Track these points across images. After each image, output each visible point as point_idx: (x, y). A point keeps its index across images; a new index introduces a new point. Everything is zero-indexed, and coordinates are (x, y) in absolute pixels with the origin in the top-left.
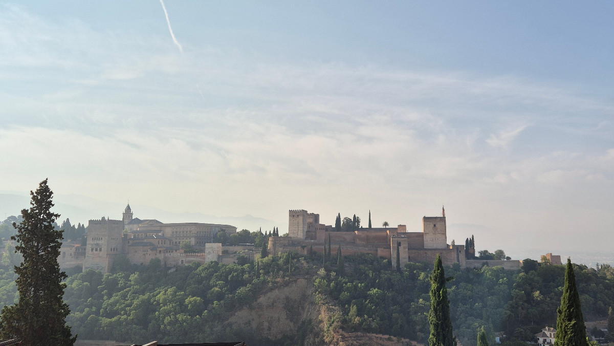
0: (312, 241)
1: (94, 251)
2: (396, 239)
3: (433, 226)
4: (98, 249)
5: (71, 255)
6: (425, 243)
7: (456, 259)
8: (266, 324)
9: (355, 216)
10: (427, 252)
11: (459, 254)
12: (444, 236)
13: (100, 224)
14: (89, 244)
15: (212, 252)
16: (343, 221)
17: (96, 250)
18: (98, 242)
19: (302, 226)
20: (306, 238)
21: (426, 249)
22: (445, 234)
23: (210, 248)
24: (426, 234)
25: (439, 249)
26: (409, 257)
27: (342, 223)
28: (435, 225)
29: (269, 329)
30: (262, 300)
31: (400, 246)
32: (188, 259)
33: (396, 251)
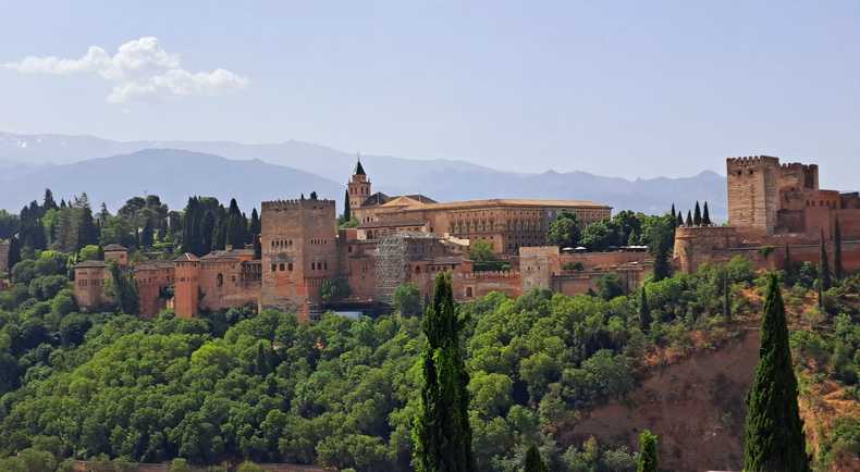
0: (793, 235)
1: (278, 268)
4: (286, 265)
5: (234, 280)
15: (536, 268)
17: (282, 268)
18: (284, 250)
19: (763, 199)
20: (777, 229)
23: (530, 259)
32: (482, 285)
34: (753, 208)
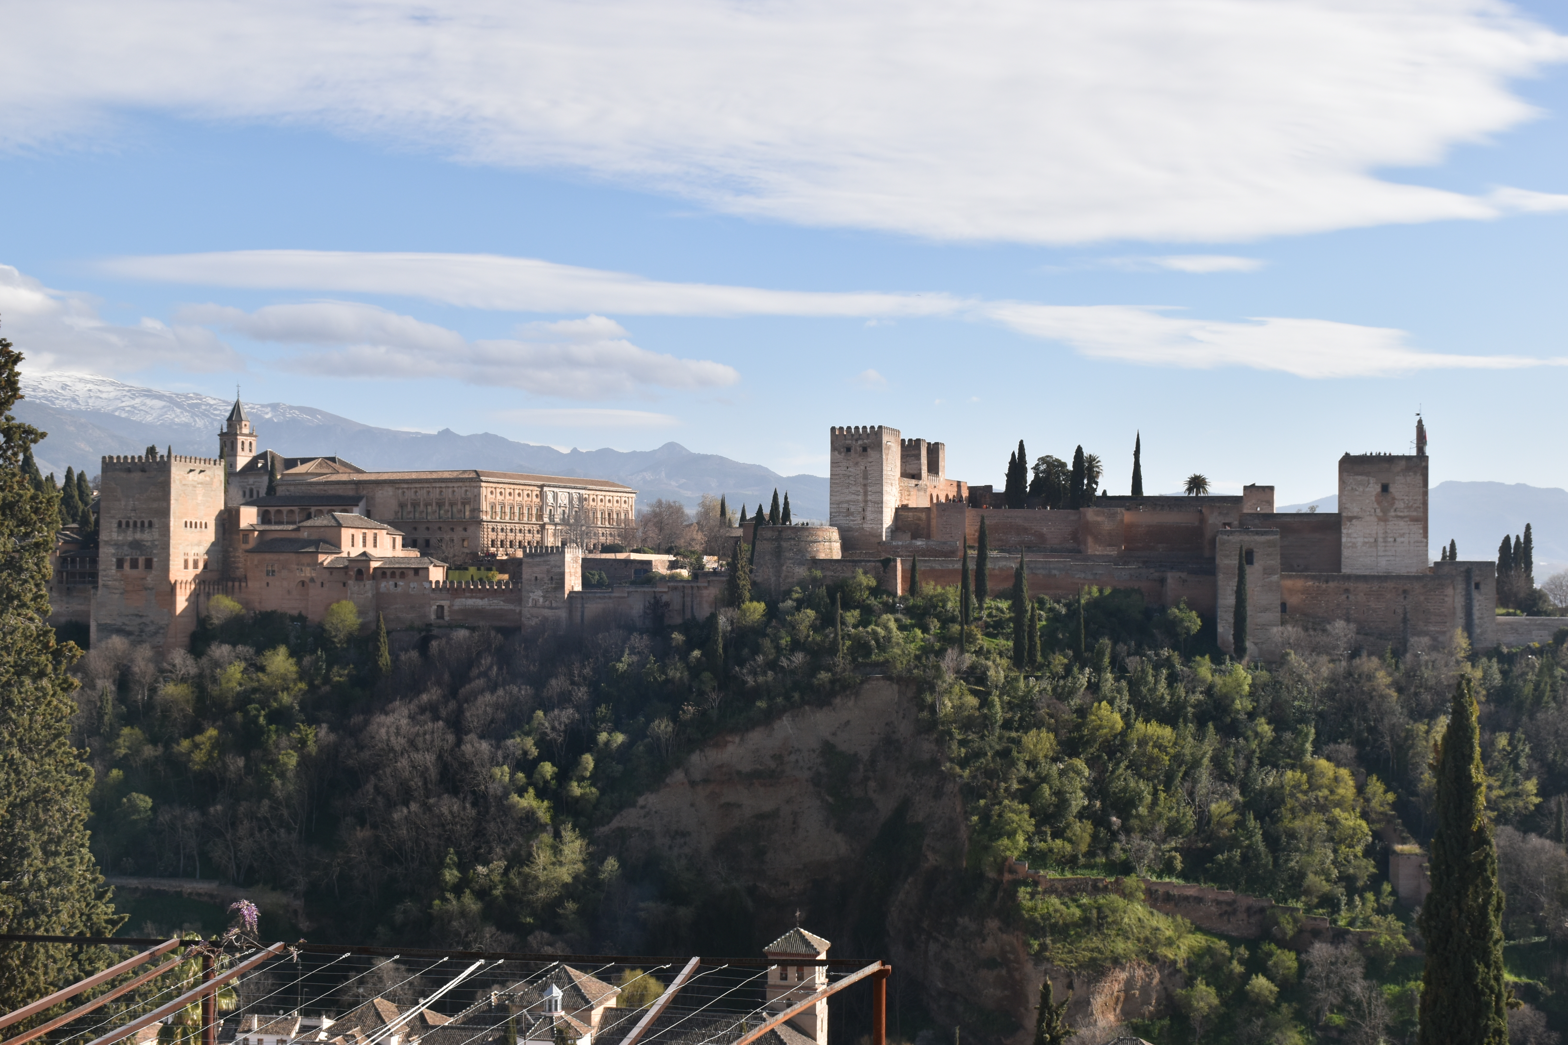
0: (919, 543)
1: (127, 566)
2: (1235, 538)
3: (1378, 488)
4: (141, 561)
6: (1346, 552)
7: (1460, 614)
9: (1079, 450)
10: (1351, 585)
11: (1475, 595)
12: (1417, 528)
13: (143, 470)
14: (107, 543)
15: (547, 578)
16: (1036, 468)
17: (134, 564)
18: (138, 536)
20: (896, 532)
21: (1348, 578)
22: (1421, 519)
23: (538, 565)
24: (1350, 519)
25: (1399, 577)
26: (1284, 606)
27: (1030, 477)
28: (1385, 488)
30: (733, 752)
31: (1250, 562)
32: (461, 602)
33: (1234, 583)
34: (866, 501)
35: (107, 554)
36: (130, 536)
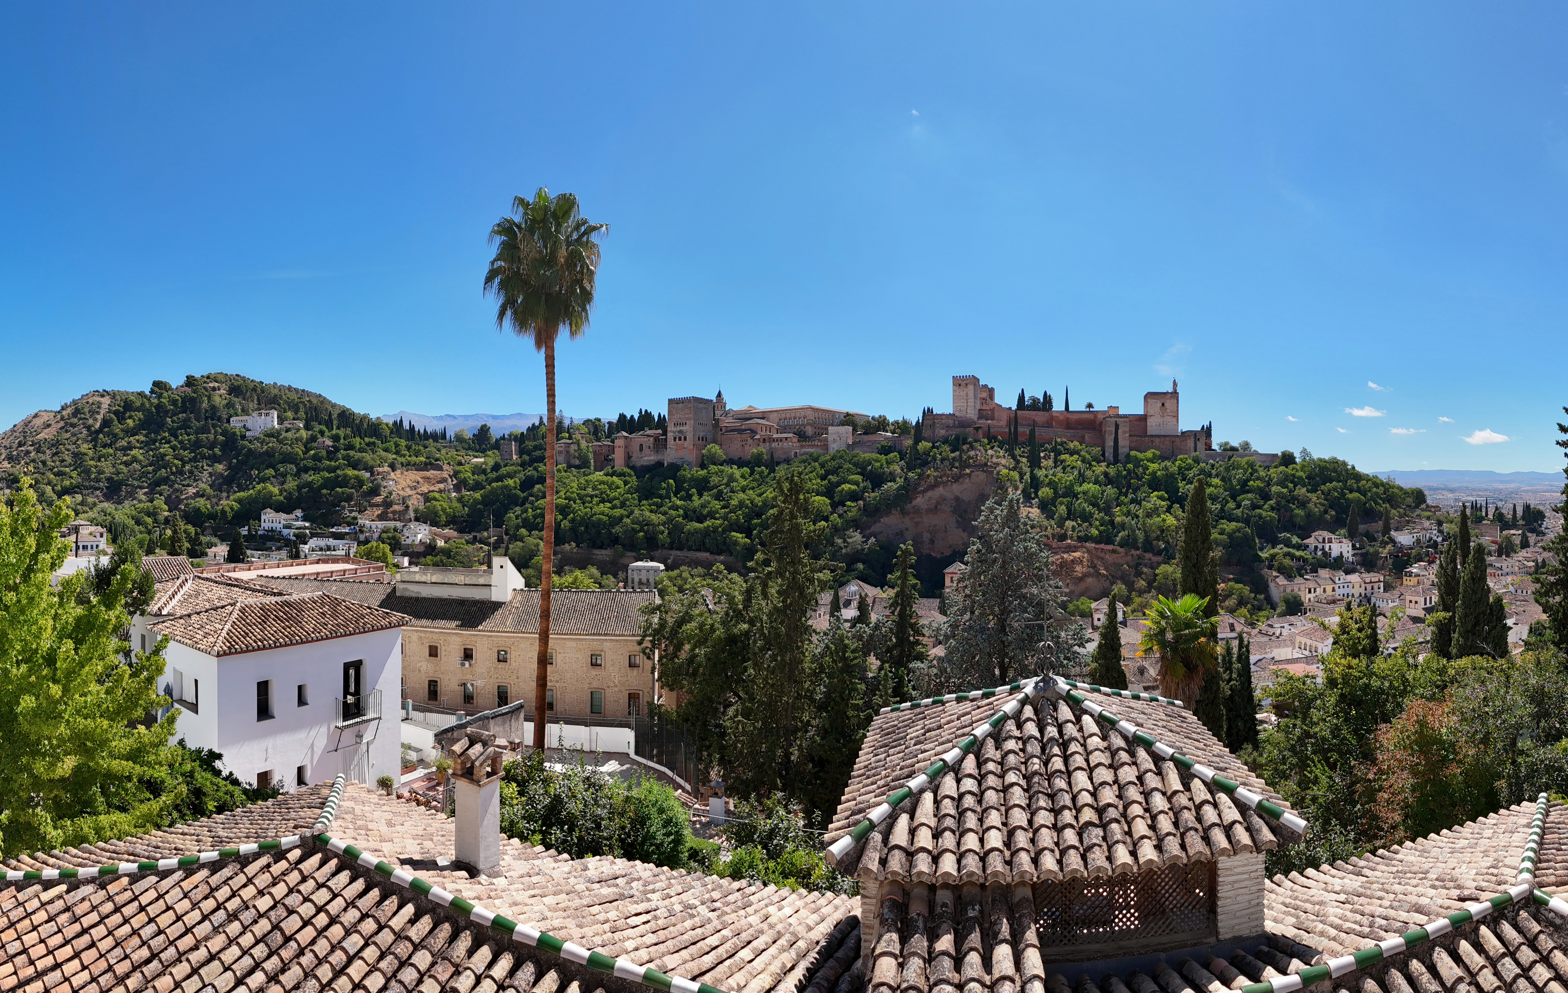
0: (989, 422)
1: (678, 439)
2: (1113, 420)
3: (1159, 404)
4: (682, 437)
5: (650, 448)
6: (1148, 427)
7: (1192, 450)
8: (926, 536)
9: (1046, 393)
10: (1153, 440)
11: (1199, 443)
12: (1175, 420)
13: (683, 403)
14: (670, 431)
15: (838, 439)
16: (1028, 400)
17: (680, 439)
18: (682, 428)
19: (972, 402)
20: (979, 418)
21: (1152, 436)
22: (1176, 417)
23: (835, 434)
24: (1150, 415)
25: (1172, 436)
26: (1130, 445)
28: (1164, 404)
29: (932, 542)
30: (920, 501)
31: (1119, 429)
32: (803, 450)
33: (1113, 437)
34: (967, 405)
35: (670, 435)
36: (678, 428)
